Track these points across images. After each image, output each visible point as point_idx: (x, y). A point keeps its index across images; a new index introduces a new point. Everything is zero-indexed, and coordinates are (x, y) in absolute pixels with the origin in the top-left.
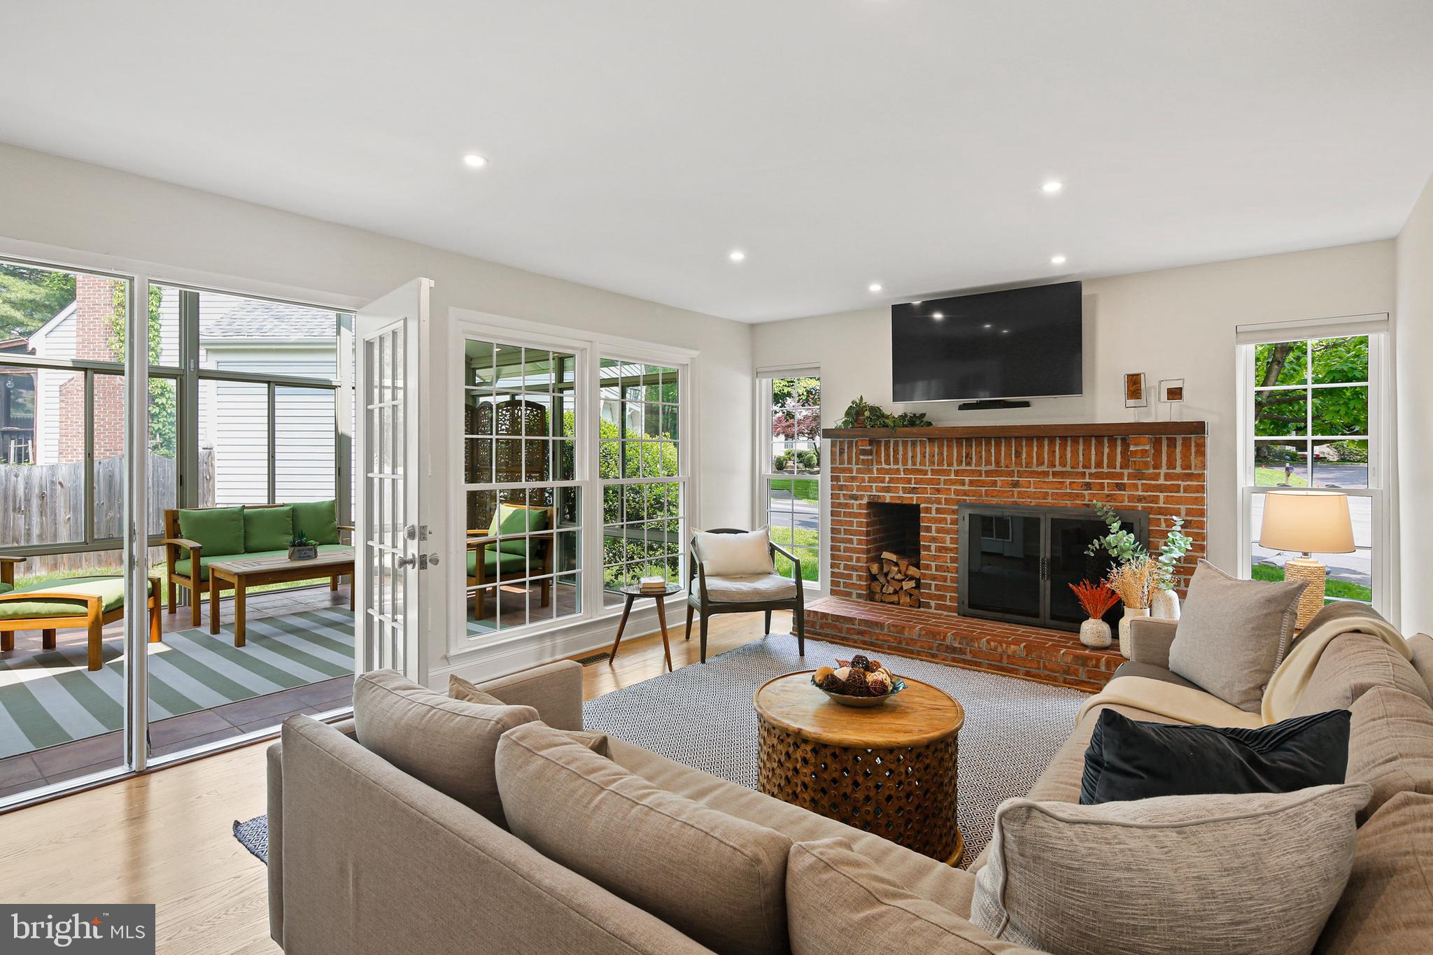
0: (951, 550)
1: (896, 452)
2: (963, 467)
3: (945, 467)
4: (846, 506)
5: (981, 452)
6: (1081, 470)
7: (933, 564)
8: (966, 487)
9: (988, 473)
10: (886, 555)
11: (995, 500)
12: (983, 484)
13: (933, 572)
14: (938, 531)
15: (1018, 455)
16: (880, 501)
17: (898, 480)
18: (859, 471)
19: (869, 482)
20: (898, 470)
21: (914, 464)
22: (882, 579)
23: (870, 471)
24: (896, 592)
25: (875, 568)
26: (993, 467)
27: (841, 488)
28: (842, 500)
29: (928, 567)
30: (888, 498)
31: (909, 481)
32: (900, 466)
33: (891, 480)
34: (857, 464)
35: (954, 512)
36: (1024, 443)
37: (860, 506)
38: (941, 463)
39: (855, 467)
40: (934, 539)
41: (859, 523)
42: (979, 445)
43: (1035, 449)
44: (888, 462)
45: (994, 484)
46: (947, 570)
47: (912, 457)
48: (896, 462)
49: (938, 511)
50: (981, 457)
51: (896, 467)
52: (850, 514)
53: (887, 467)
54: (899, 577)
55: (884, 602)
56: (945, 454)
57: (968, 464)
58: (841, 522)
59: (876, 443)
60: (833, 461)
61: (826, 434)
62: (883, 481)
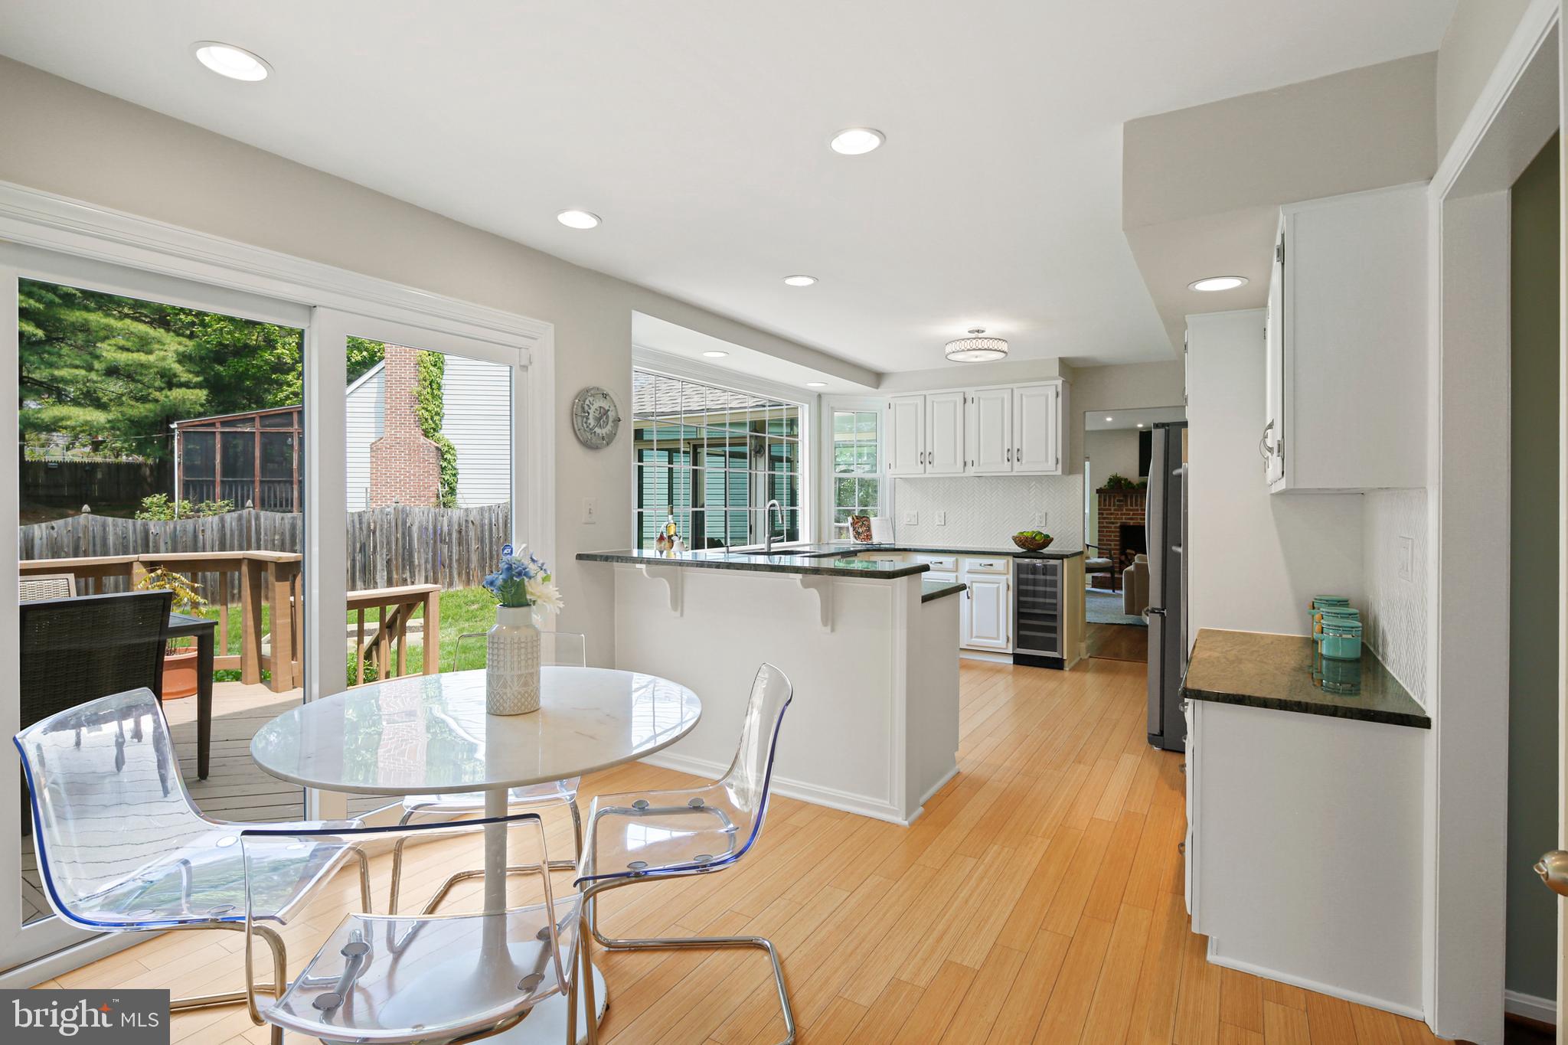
4: (1108, 527)
10: (1128, 551)
16: (1127, 524)
17: (1137, 514)
18: (1115, 510)
19: (1121, 515)
20: (1137, 510)
23: (1122, 510)
25: (1123, 558)
27: (1104, 518)
28: (1105, 525)
30: (1132, 523)
32: (1139, 507)
33: (1133, 514)
34: (1114, 506)
37: (1115, 527)
39: (1113, 508)
41: (1115, 536)
44: (1131, 505)
48: (1136, 505)
51: (1137, 508)
52: (1110, 532)
53: (1132, 508)
58: (1104, 536)
59: (1125, 496)
60: (1099, 505)
61: (1099, 491)
62: (1129, 514)
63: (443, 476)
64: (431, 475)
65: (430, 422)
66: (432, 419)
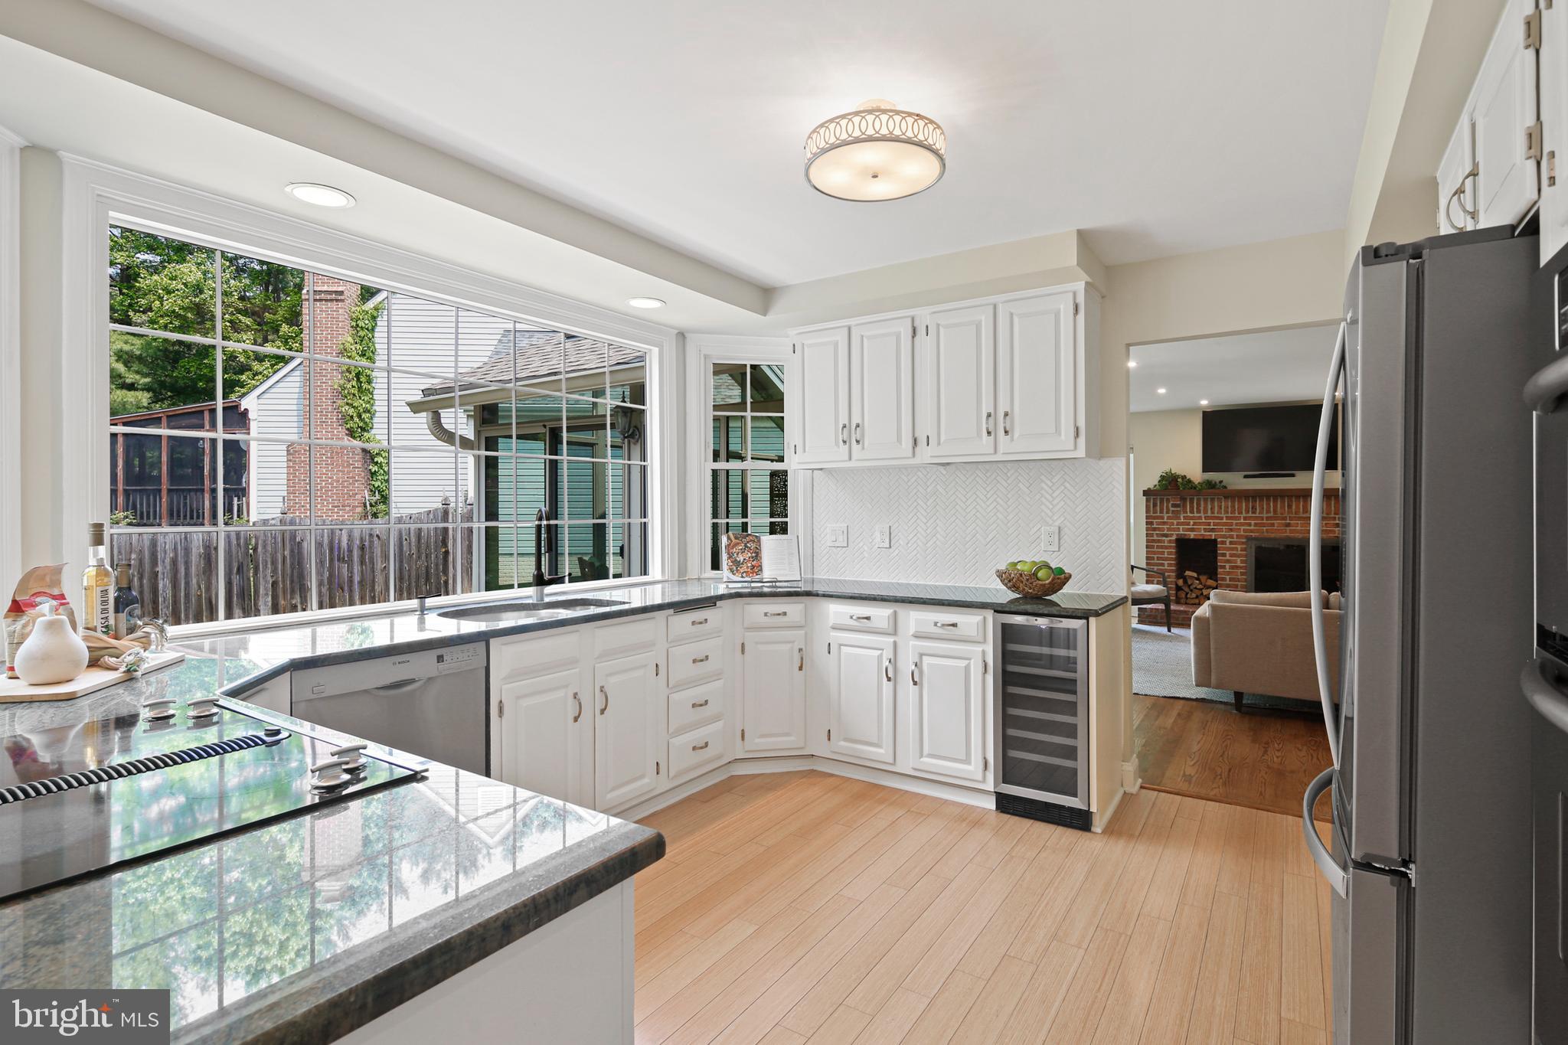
0: (1241, 568)
1: (1199, 505)
2: (1250, 515)
3: (1237, 515)
4: (1159, 541)
5: (1263, 505)
6: (1333, 516)
7: (1228, 577)
8: (1252, 528)
9: (1268, 518)
10: (1188, 573)
11: (1273, 535)
12: (1263, 525)
13: (1228, 582)
14: (1231, 556)
15: (1290, 506)
16: (1187, 537)
17: (1200, 524)
18: (1168, 518)
19: (1177, 525)
20: (1200, 518)
21: (1213, 513)
22: (1187, 589)
23: (1179, 518)
24: (1197, 597)
25: (1180, 582)
26: (1272, 514)
27: (1155, 529)
28: (1155, 538)
29: (1224, 579)
30: (1192, 535)
31: (1209, 524)
32: (1202, 515)
33: (1195, 524)
34: (1167, 513)
35: (1243, 543)
36: (1294, 500)
37: (1170, 541)
38: (1233, 512)
39: (1166, 516)
40: (1228, 561)
41: (1170, 553)
42: (1261, 500)
43: (1301, 503)
44: (1192, 512)
45: (1273, 525)
46: (1239, 580)
47: (1211, 509)
48: (1199, 511)
49: (1231, 543)
50: (1263, 508)
51: (1199, 515)
52: (1162, 547)
53: (1192, 515)
54: (1200, 586)
55: (1189, 604)
56: (1236, 507)
57: (1254, 513)
58: (1154, 553)
59: (1184, 500)
60: (1147, 511)
61: (1146, 493)
62: (1188, 524)
63: (373, 483)
64: (357, 481)
65: (356, 419)
66: (359, 416)
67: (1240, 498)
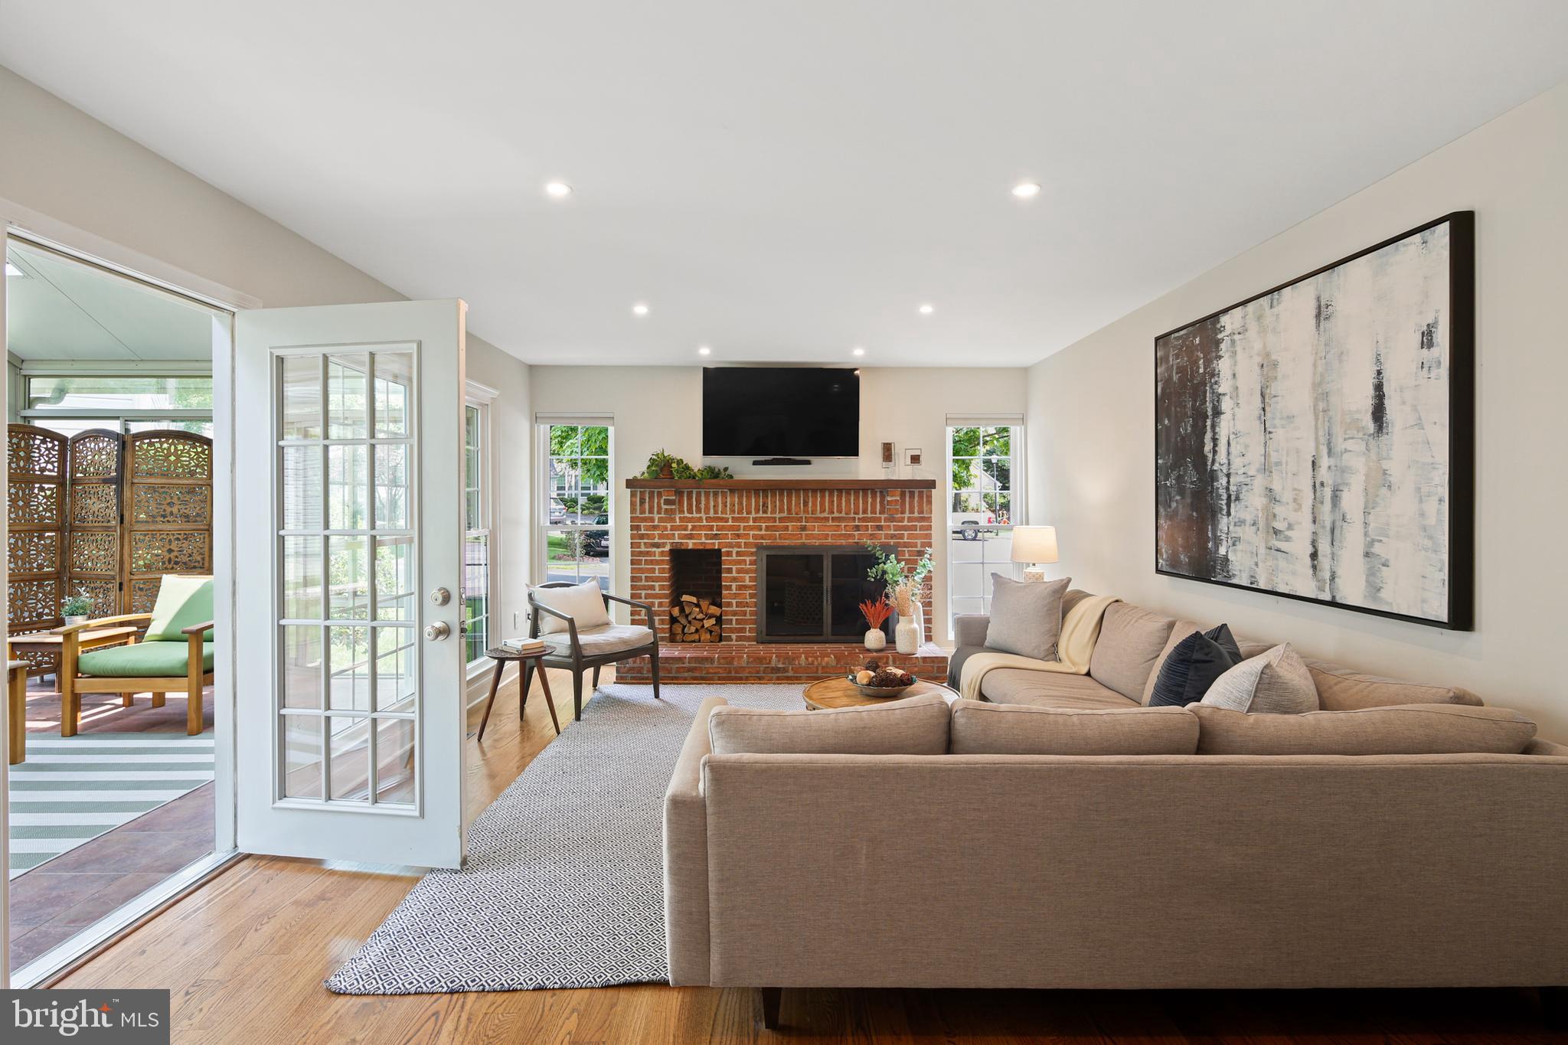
0: (750, 587)
1: (698, 502)
2: (761, 515)
3: (745, 515)
4: (648, 553)
5: (775, 502)
6: (852, 515)
7: (734, 601)
8: (763, 532)
9: (781, 520)
10: (685, 598)
11: (787, 542)
12: (775, 528)
13: (734, 608)
14: (739, 571)
15: (806, 504)
16: (683, 548)
17: (701, 528)
19: (671, 530)
20: (701, 518)
21: (716, 512)
22: (683, 621)
23: (673, 520)
24: (697, 631)
25: (676, 611)
26: (785, 515)
27: (642, 537)
28: (643, 549)
29: (729, 604)
30: (690, 544)
31: (711, 528)
32: (703, 515)
33: (693, 528)
34: (659, 513)
35: (752, 554)
36: (810, 494)
37: (662, 554)
38: (740, 511)
39: (656, 516)
40: (735, 579)
41: (662, 570)
42: (774, 495)
43: (819, 499)
44: (690, 511)
45: (787, 528)
46: (747, 605)
47: (714, 506)
48: (699, 510)
49: (738, 554)
50: (776, 506)
51: (698, 515)
52: (652, 562)
53: (690, 516)
54: (700, 616)
55: (686, 642)
56: (744, 504)
57: (765, 512)
58: (642, 571)
59: (679, 493)
60: (633, 511)
61: (630, 483)
62: (686, 529)
67: (748, 491)
